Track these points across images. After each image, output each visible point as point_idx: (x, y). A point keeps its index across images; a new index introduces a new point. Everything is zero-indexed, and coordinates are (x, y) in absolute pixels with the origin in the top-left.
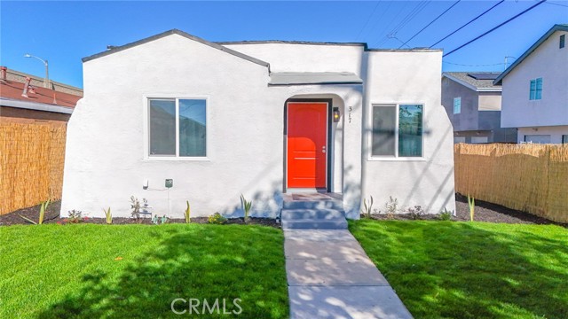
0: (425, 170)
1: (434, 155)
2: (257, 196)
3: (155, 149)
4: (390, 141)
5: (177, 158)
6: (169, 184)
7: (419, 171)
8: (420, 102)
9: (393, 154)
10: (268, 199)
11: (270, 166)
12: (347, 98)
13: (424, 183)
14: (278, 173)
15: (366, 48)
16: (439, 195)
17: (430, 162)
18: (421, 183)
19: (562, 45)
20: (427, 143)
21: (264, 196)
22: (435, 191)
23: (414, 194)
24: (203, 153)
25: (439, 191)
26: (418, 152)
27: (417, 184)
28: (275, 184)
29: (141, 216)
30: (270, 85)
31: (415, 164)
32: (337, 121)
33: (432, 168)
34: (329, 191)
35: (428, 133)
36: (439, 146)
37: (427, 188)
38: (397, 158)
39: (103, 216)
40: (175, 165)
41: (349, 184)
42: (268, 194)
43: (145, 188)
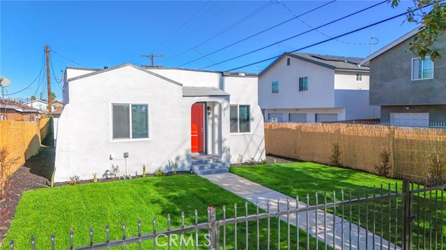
0: (251, 139)
1: (255, 130)
2: (177, 159)
3: (117, 135)
4: (235, 124)
5: (131, 140)
6: (126, 156)
7: (249, 140)
9: (237, 131)
10: (183, 160)
11: (184, 142)
12: (222, 103)
13: (251, 146)
14: (189, 145)
15: (222, 74)
16: (258, 152)
17: (253, 135)
19: (288, 64)
20: (253, 125)
21: (181, 159)
22: (256, 150)
24: (146, 135)
25: (258, 149)
26: (248, 129)
27: (248, 147)
28: (187, 151)
29: (109, 177)
30: (183, 96)
31: (247, 136)
32: (209, 114)
33: (254, 138)
34: (206, 153)
35: (253, 119)
36: (258, 126)
37: (253, 148)
38: (239, 133)
39: (92, 177)
40: (129, 144)
41: (224, 148)
42: (183, 157)
43: (111, 159)
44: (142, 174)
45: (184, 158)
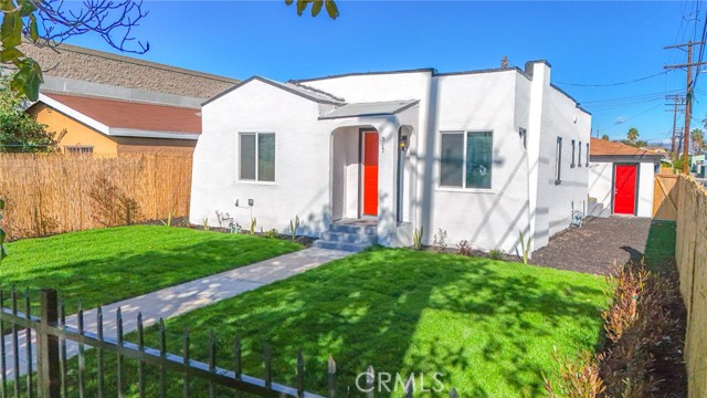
0: (496, 203)
1: (505, 187)
2: (311, 218)
5: (257, 182)
6: (251, 203)
8: (489, 129)
9: (460, 185)
10: (319, 222)
12: (381, 129)
13: (494, 217)
15: (435, 74)
16: (512, 233)
17: (501, 195)
18: (491, 218)
20: (497, 174)
21: (316, 219)
22: (506, 228)
23: (484, 230)
24: (272, 178)
25: (511, 228)
26: (487, 184)
28: (325, 207)
30: (319, 119)
31: (485, 196)
33: (502, 202)
35: (500, 163)
36: (511, 178)
37: (498, 224)
38: (465, 189)
40: (255, 187)
41: (383, 211)
42: (319, 217)
43: (237, 205)
44: (249, 229)
45: (321, 217)
